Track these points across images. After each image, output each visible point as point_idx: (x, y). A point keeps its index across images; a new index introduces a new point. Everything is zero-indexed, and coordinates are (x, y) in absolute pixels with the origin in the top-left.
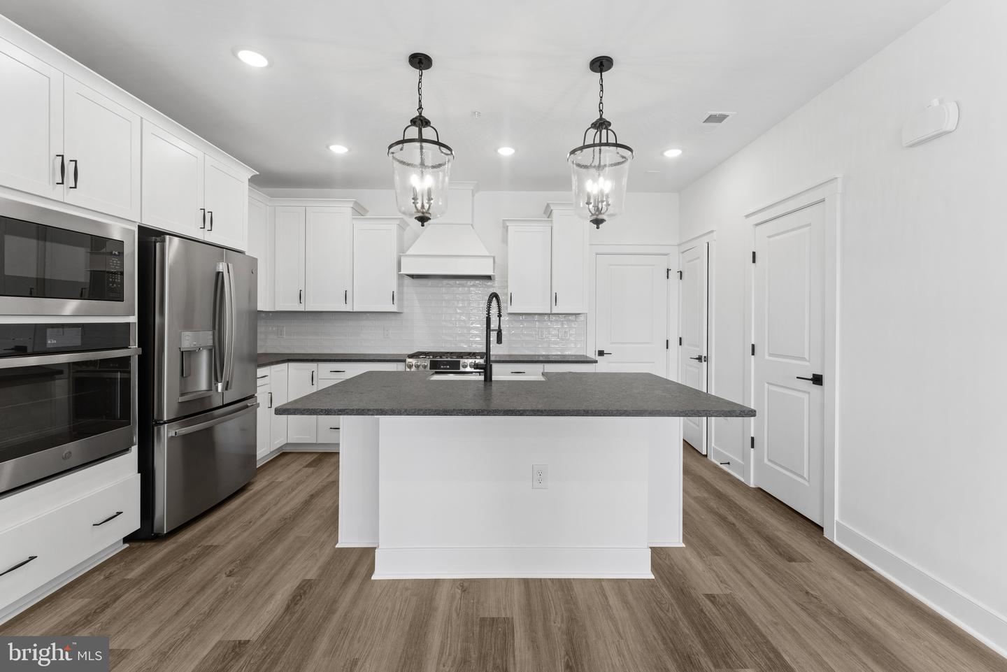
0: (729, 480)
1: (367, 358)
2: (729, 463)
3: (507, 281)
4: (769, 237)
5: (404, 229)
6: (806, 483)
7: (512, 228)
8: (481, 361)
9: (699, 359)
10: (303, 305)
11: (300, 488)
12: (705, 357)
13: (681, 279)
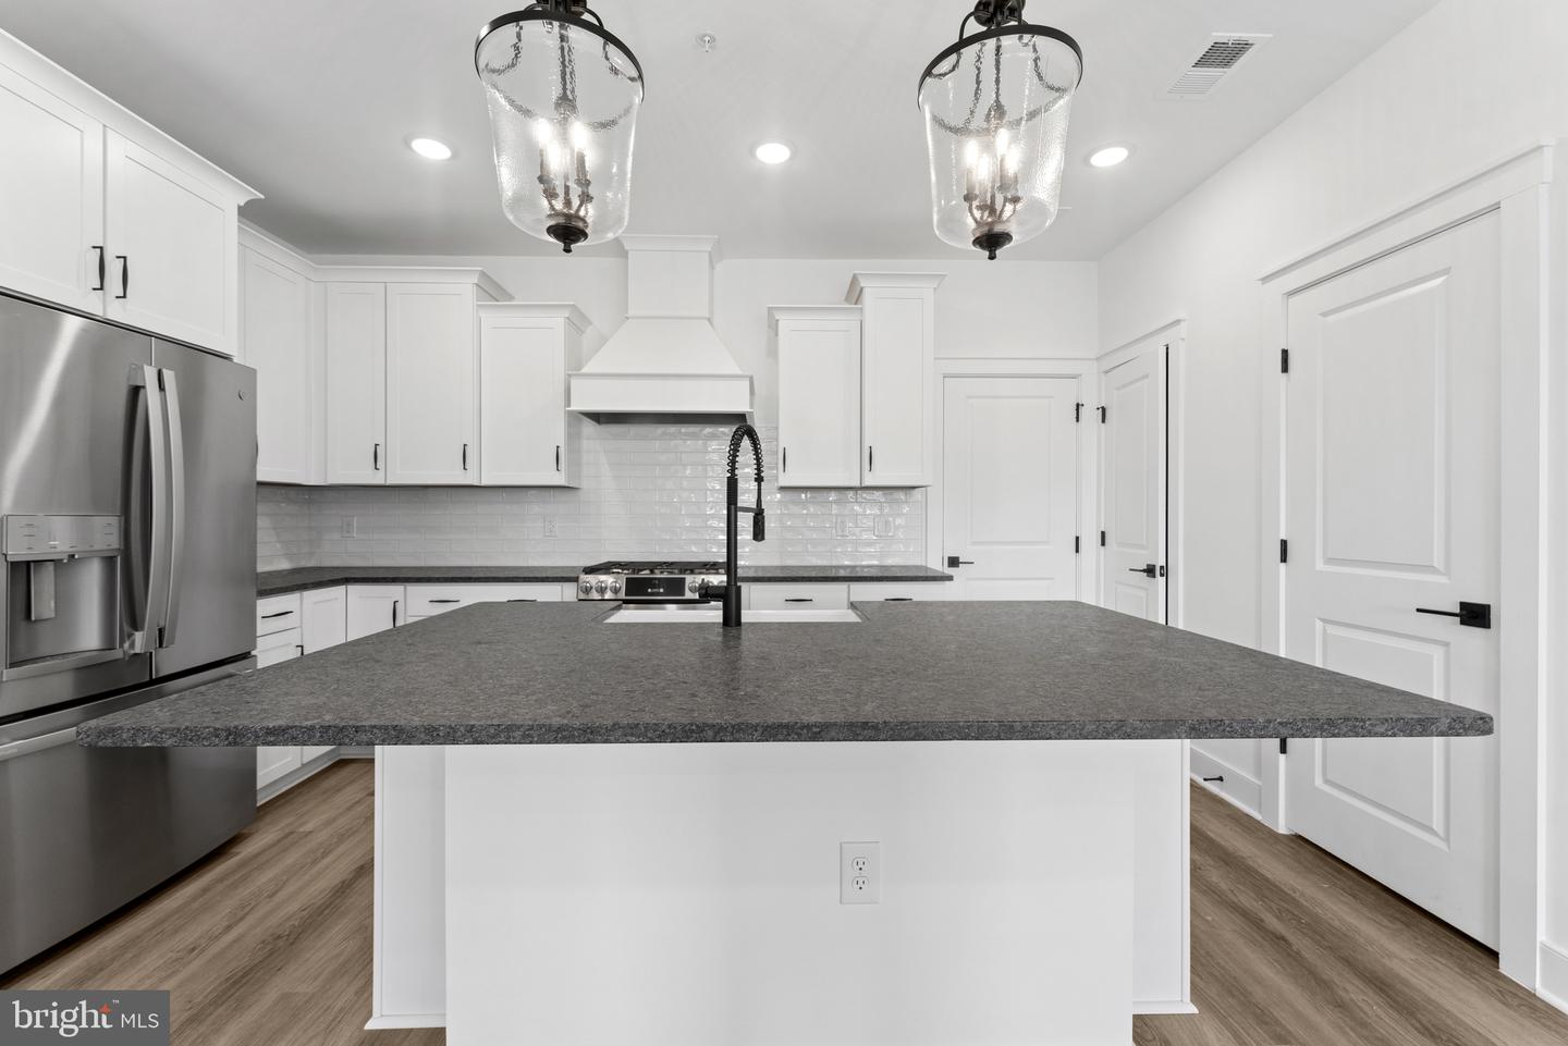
0: (1228, 816)
1: (501, 575)
2: (1221, 779)
3: (777, 428)
4: (1325, 314)
5: (581, 331)
6: (1442, 845)
7: (785, 323)
8: (718, 579)
9: (1150, 571)
10: (381, 473)
11: (341, 849)
12: (1162, 567)
13: (1103, 421)
